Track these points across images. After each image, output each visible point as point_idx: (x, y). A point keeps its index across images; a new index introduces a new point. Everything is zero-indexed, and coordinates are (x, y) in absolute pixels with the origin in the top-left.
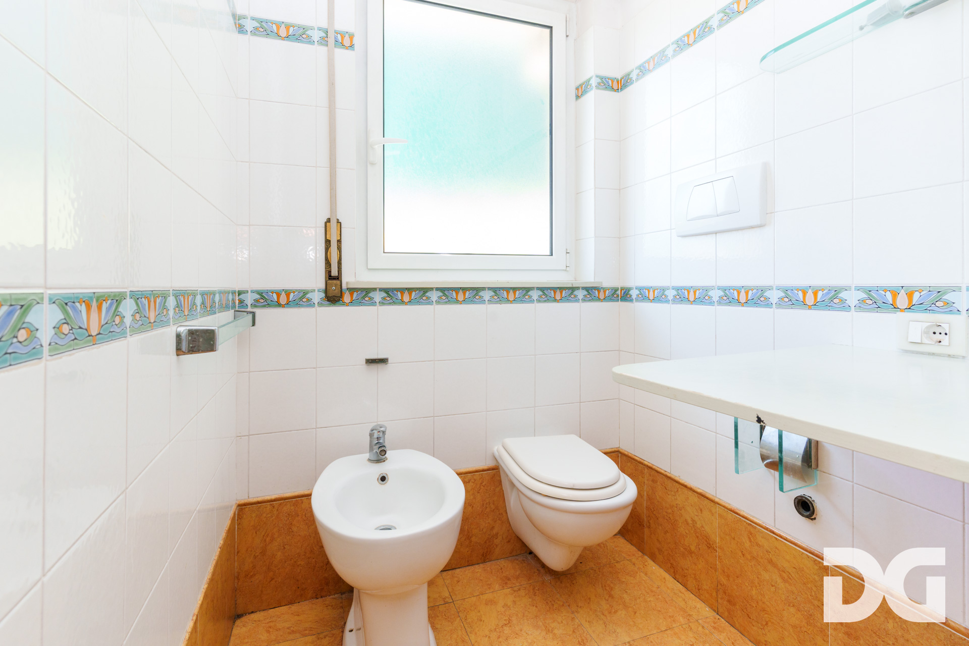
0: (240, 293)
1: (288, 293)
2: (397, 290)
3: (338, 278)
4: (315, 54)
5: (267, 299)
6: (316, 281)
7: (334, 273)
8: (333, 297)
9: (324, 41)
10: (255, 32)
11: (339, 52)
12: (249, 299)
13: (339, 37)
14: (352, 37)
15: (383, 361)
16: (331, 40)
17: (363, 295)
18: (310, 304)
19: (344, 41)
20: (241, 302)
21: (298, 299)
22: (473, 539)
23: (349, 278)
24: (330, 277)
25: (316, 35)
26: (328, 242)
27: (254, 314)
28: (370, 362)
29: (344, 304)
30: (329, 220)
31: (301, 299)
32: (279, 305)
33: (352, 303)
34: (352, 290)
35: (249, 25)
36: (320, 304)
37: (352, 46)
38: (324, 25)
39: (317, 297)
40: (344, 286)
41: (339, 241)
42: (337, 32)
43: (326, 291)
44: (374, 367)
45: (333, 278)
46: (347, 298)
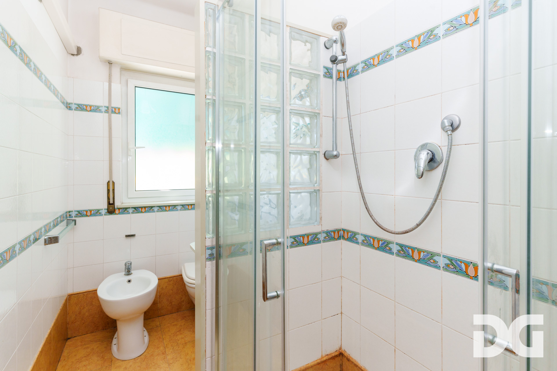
0: (69, 212)
1: (91, 211)
2: (139, 207)
3: (113, 204)
4: (101, 118)
5: (81, 214)
6: (103, 205)
7: (111, 202)
8: (111, 209)
9: (107, 111)
10: (76, 109)
11: (114, 116)
12: (73, 214)
13: (114, 109)
14: (119, 109)
15: (133, 236)
16: (110, 111)
17: (125, 210)
18: (100, 214)
19: (116, 111)
20: (70, 215)
22: (173, 303)
23: (118, 204)
24: (109, 203)
25: (103, 109)
26: (108, 191)
27: (75, 221)
28: (127, 236)
29: (116, 214)
30: (109, 182)
31: (97, 213)
32: (87, 216)
33: (119, 213)
34: (119, 209)
35: (74, 107)
36: (105, 215)
37: (119, 113)
38: (107, 105)
39: (104, 212)
40: (116, 207)
41: (114, 190)
42: (112, 108)
43: (108, 209)
44: (129, 239)
45: (111, 204)
46: (117, 211)
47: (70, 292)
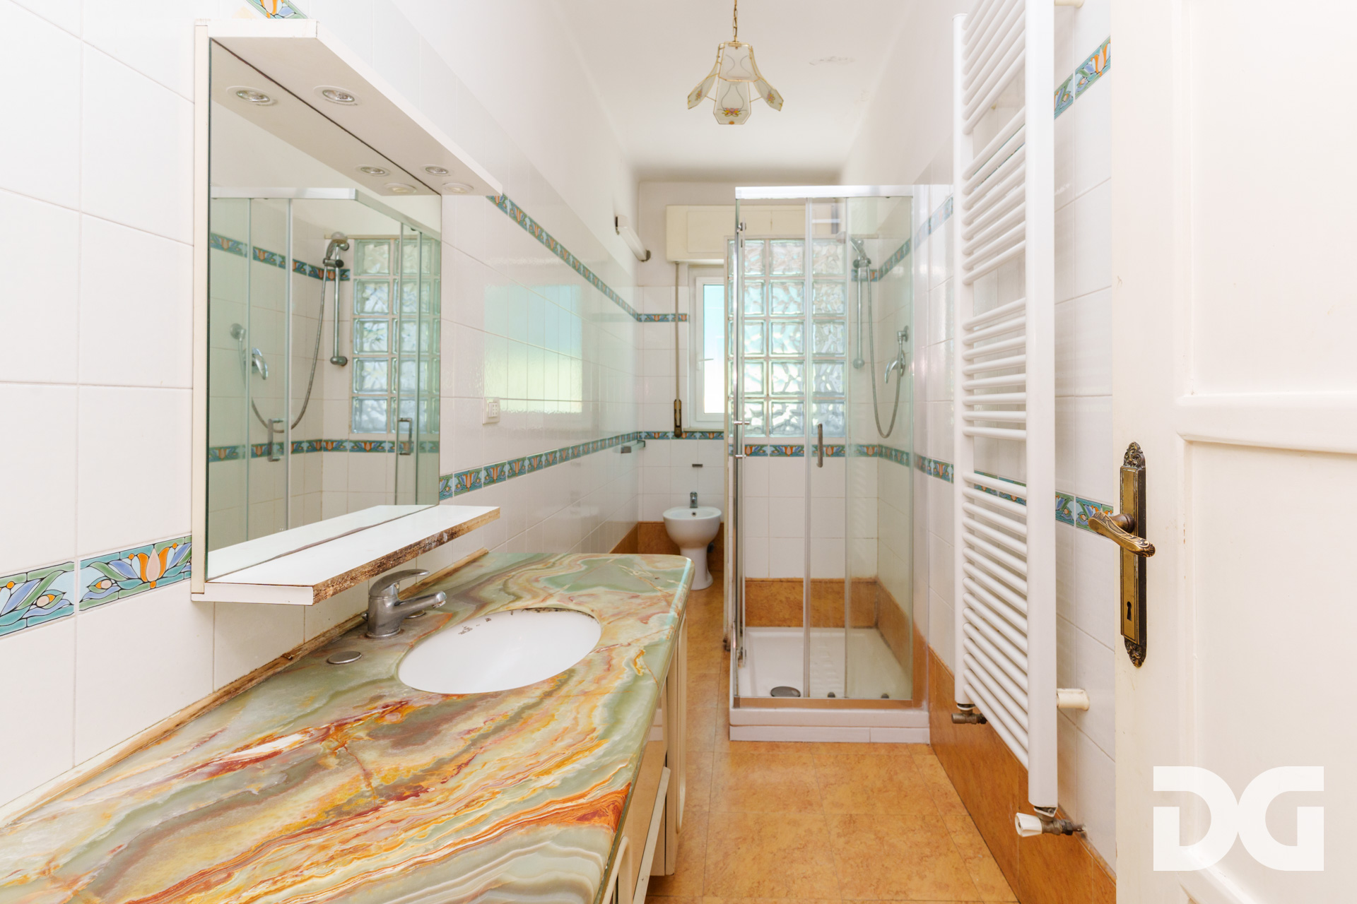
0: (640, 432)
1: (659, 433)
2: (707, 432)
3: (680, 426)
4: (670, 326)
5: (651, 435)
6: (670, 428)
7: (678, 424)
8: (678, 433)
9: (674, 320)
10: (646, 320)
11: (681, 324)
12: (643, 435)
13: (680, 317)
14: (686, 315)
15: (700, 466)
16: (677, 319)
17: (691, 434)
18: (668, 438)
19: (683, 318)
20: (640, 436)
21: (663, 436)
23: (685, 427)
24: (676, 426)
25: (670, 317)
26: (675, 411)
27: (644, 442)
28: (695, 466)
29: (683, 438)
30: (676, 401)
32: (655, 438)
33: (686, 438)
34: (686, 432)
35: (643, 318)
36: (672, 438)
37: (686, 320)
38: (674, 312)
39: (671, 435)
40: (683, 430)
41: (680, 410)
42: (679, 315)
43: (675, 432)
44: (696, 469)
45: (678, 426)
46: (684, 436)
47: (641, 519)
